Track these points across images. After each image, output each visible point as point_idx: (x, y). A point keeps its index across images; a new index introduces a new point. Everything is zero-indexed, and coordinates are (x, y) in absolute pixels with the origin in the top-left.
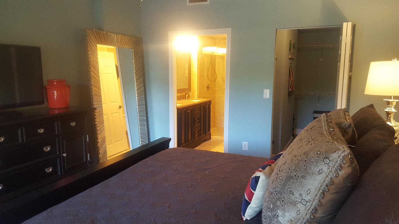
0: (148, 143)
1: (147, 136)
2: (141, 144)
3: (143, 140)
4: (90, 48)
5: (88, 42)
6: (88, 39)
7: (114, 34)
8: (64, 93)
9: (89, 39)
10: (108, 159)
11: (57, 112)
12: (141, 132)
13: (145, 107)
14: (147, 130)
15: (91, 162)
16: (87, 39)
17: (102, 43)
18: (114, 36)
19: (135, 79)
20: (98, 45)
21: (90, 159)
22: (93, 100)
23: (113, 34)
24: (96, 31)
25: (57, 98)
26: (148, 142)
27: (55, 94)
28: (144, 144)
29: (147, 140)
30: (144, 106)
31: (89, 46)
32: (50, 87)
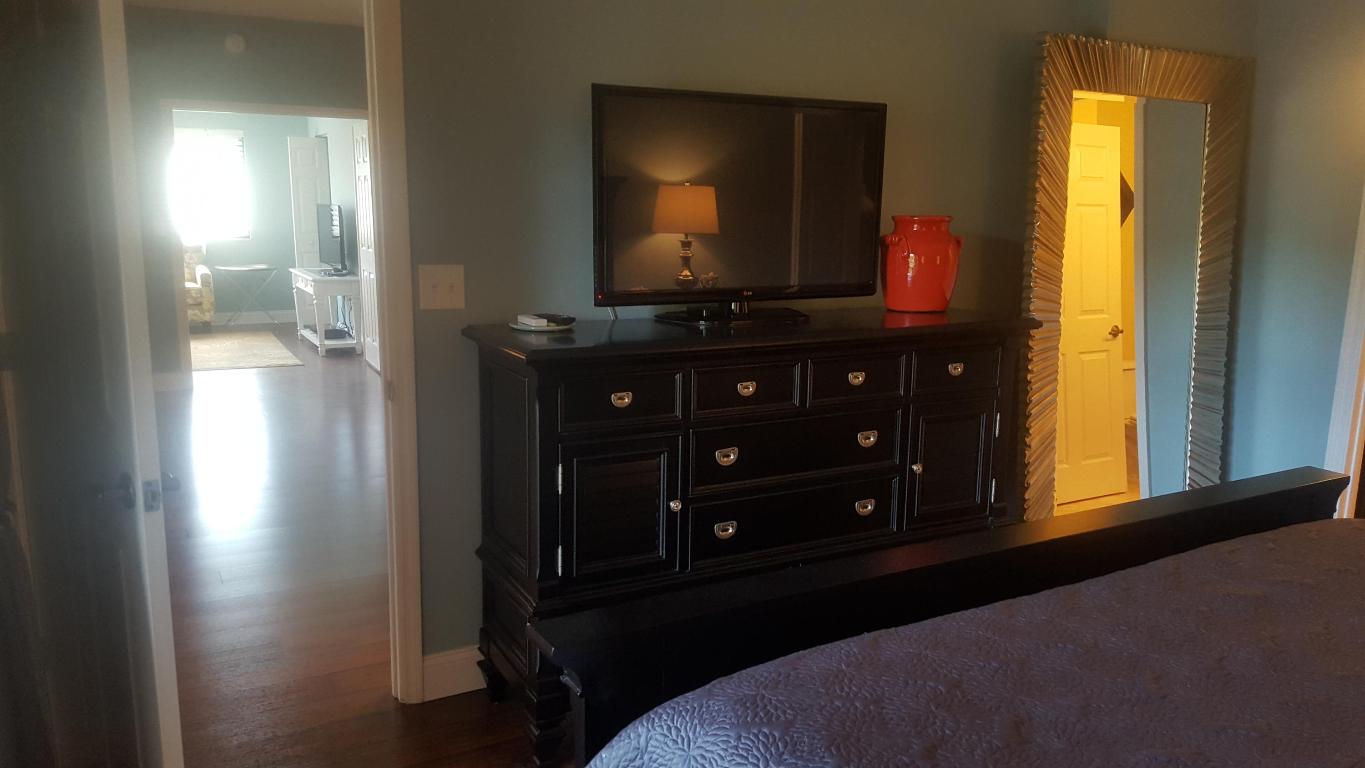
0: (1218, 482)
1: (1220, 453)
2: (1188, 480)
3: (1198, 467)
4: (1046, 105)
5: (1043, 81)
6: (1044, 70)
7: (1143, 47)
8: (938, 262)
9: (1048, 70)
10: (1057, 512)
11: (907, 324)
12: (1194, 435)
13: (1226, 337)
14: (1221, 432)
15: (998, 512)
16: (1042, 72)
17: (1091, 86)
18: (1144, 54)
19: (1202, 224)
20: (1077, 94)
21: (995, 496)
22: (1030, 293)
23: (1140, 50)
24: (1075, 43)
25: (913, 277)
26: (1220, 478)
27: (912, 265)
28: (1205, 483)
29: (1214, 471)
30: (1224, 334)
31: (1044, 98)
32: (900, 240)
